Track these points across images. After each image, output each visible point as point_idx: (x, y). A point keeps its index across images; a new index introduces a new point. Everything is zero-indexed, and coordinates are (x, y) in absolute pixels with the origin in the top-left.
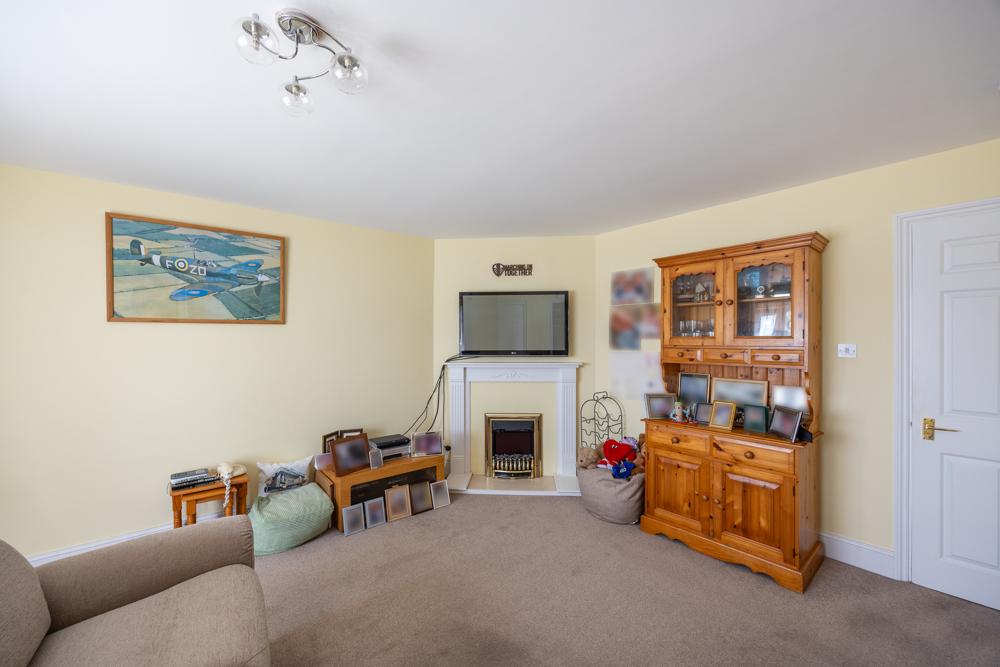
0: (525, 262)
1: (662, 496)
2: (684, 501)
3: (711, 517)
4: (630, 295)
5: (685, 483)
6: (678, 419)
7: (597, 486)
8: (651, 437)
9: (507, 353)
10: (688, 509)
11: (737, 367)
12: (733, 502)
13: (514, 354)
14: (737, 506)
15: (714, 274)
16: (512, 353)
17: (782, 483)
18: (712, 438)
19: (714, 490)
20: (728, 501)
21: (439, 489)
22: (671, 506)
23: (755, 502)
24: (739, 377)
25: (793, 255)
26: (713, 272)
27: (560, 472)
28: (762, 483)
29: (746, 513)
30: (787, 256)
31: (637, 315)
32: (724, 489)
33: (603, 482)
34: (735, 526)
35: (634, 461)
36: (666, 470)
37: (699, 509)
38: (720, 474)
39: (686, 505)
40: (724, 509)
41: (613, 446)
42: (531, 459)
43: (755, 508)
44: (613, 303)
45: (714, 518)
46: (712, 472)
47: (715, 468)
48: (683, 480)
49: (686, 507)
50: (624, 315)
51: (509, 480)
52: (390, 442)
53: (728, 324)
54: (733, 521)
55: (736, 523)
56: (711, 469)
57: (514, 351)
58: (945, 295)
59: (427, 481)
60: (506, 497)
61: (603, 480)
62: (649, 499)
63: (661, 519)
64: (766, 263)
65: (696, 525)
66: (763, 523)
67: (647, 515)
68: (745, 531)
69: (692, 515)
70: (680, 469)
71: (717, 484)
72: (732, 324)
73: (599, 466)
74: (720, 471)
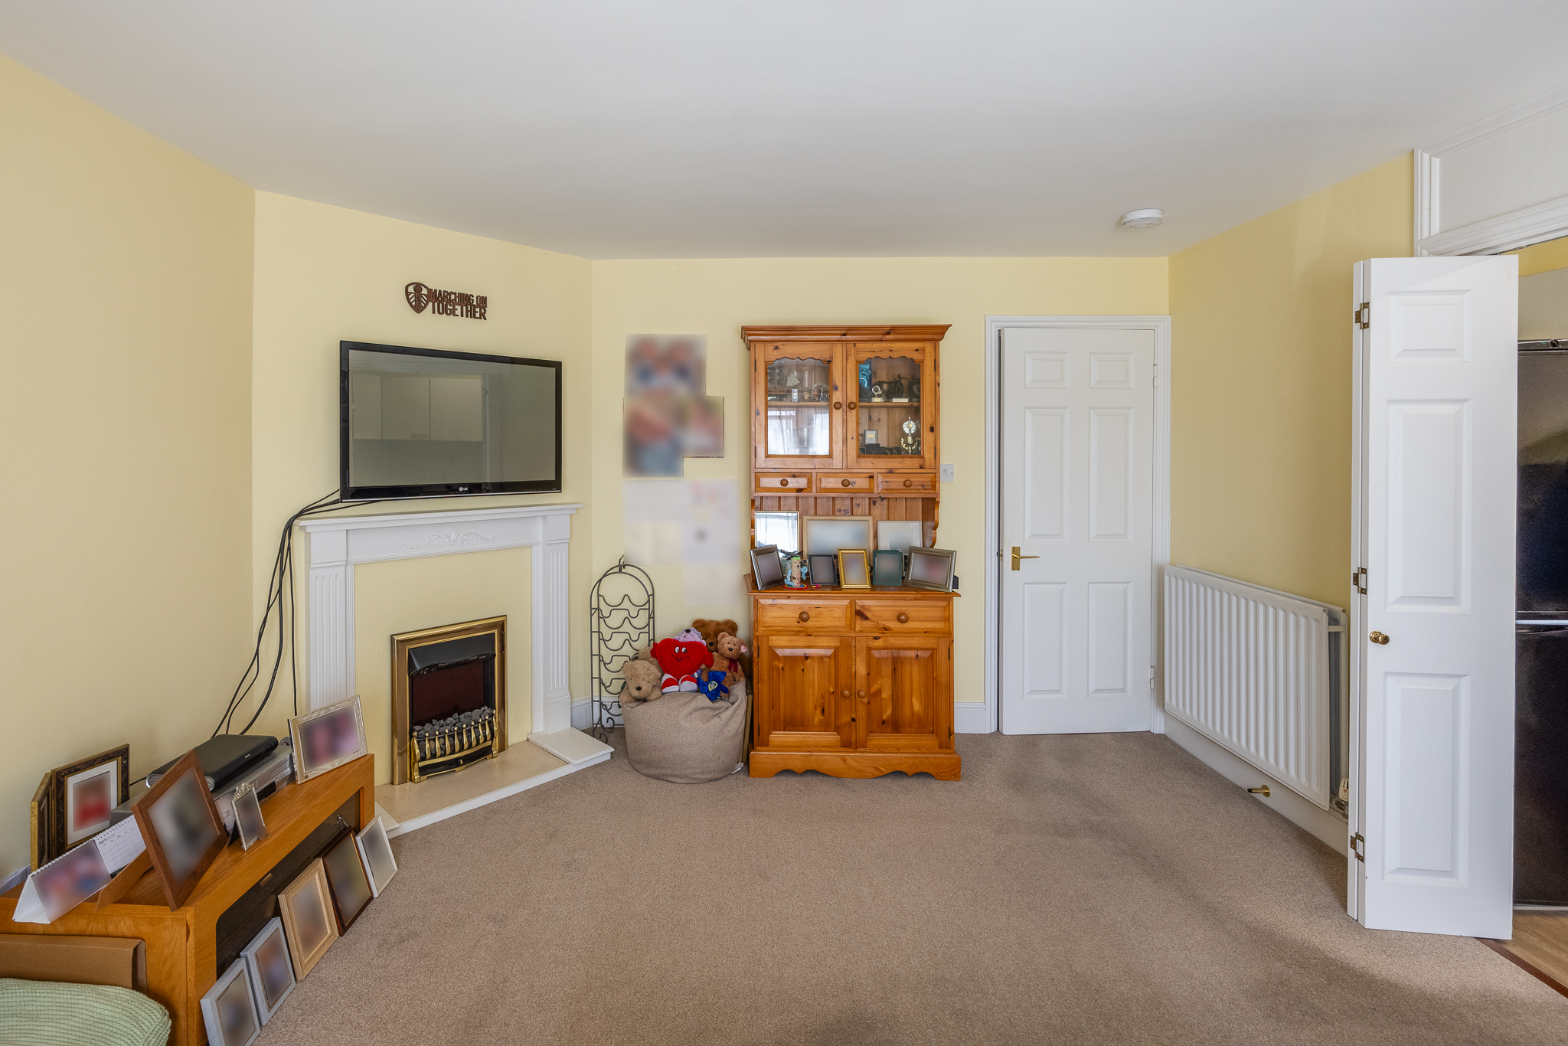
0: (475, 292)
1: (782, 709)
2: (815, 709)
3: (853, 720)
4: (665, 380)
5: (816, 681)
6: (796, 584)
7: (687, 725)
8: (765, 619)
9: (450, 490)
10: (822, 717)
11: (834, 498)
12: (881, 688)
13: (464, 492)
14: (886, 694)
15: (829, 362)
16: (461, 489)
17: (935, 646)
18: (853, 603)
19: (857, 680)
20: (873, 689)
21: (373, 840)
22: (794, 723)
23: (907, 680)
24: (837, 513)
25: (923, 350)
26: (828, 359)
27: (539, 728)
28: (912, 654)
29: (896, 700)
30: (917, 350)
31: (680, 416)
32: (868, 674)
33: (694, 714)
34: (883, 722)
35: (713, 668)
36: (787, 669)
37: (835, 713)
38: (864, 653)
39: (818, 712)
40: (869, 703)
41: (677, 648)
42: (491, 715)
43: (907, 689)
44: (630, 391)
45: (857, 720)
46: (853, 653)
47: (858, 647)
48: (814, 676)
49: (818, 717)
50: (652, 413)
51: (453, 773)
52: (238, 760)
53: (849, 436)
54: (882, 715)
55: (884, 717)
56: (853, 649)
57: (463, 485)
58: (1027, 411)
59: (348, 833)
60: (489, 809)
61: (696, 710)
62: (760, 721)
63: (782, 747)
64: (895, 355)
65: (831, 737)
66: (917, 706)
67: (758, 748)
68: (895, 725)
69: (825, 727)
70: (808, 661)
71: (861, 669)
72: (855, 437)
73: (667, 689)
74: (865, 649)
